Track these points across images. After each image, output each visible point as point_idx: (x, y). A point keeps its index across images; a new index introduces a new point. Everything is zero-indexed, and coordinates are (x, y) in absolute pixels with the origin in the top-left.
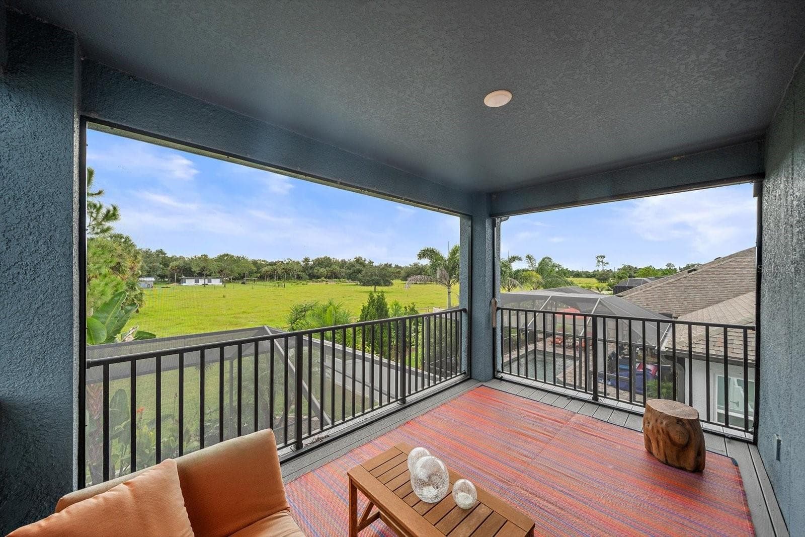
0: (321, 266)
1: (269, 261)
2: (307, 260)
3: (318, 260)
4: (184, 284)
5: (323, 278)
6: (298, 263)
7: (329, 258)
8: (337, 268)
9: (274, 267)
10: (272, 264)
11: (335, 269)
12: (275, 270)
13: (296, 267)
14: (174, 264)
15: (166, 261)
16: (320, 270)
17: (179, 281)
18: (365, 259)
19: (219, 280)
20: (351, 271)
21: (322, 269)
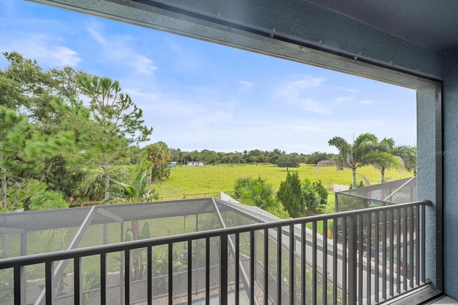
0: (253, 155)
1: (226, 153)
2: (246, 152)
3: (252, 151)
4: (188, 165)
5: (255, 162)
6: (241, 153)
7: (258, 150)
8: (263, 156)
9: (229, 156)
10: (227, 154)
12: (229, 158)
13: (240, 156)
14: (184, 155)
15: (181, 154)
16: (253, 158)
17: (186, 164)
18: (280, 150)
19: (203, 163)
20: (272, 158)
21: (254, 157)
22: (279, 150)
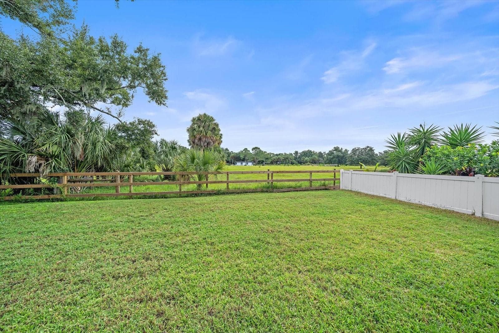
0: (306, 156)
1: (275, 153)
2: (296, 152)
3: (303, 152)
4: (236, 165)
5: (308, 163)
6: (291, 154)
7: (311, 151)
8: (316, 157)
9: (279, 156)
10: (277, 155)
11: (315, 158)
12: (279, 158)
13: (290, 157)
14: (232, 155)
15: (229, 154)
16: (305, 159)
17: (234, 164)
18: (342, 148)
19: (251, 163)
20: (332, 157)
21: (307, 158)
22: (340, 149)
